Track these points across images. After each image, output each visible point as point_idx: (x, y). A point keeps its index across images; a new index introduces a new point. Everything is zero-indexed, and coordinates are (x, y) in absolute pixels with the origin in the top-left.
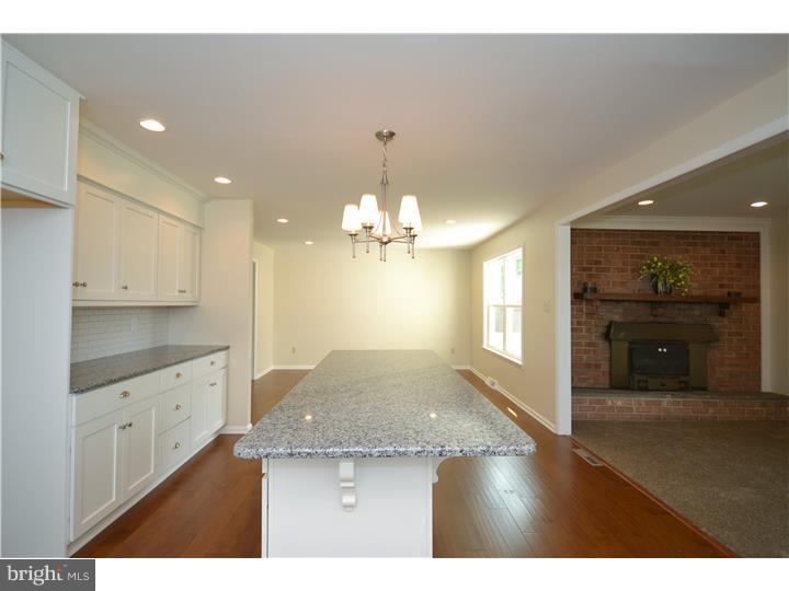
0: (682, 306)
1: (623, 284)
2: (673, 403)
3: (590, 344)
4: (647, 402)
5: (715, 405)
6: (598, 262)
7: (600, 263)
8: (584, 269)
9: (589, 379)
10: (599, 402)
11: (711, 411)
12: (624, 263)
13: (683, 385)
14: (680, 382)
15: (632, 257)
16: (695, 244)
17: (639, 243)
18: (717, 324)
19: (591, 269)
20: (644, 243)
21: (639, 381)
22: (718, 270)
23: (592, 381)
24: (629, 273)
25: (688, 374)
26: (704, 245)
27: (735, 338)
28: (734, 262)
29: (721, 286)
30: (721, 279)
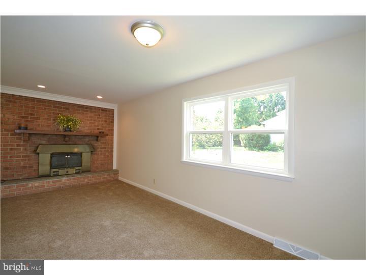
0: (80, 137)
1: (48, 126)
2: (68, 180)
3: (26, 156)
4: (53, 182)
5: (88, 177)
6: (32, 114)
7: (34, 115)
8: (23, 117)
9: (25, 174)
10: (23, 186)
11: (86, 180)
12: (49, 116)
13: (78, 171)
14: (76, 170)
15: (53, 113)
16: (87, 111)
17: (58, 107)
18: (96, 144)
19: (27, 117)
20: (61, 108)
21: (54, 172)
22: (97, 123)
23: (26, 175)
24: (52, 121)
25: (81, 166)
26: (91, 112)
27: (103, 150)
28: (104, 120)
29: (98, 129)
30: (98, 126)
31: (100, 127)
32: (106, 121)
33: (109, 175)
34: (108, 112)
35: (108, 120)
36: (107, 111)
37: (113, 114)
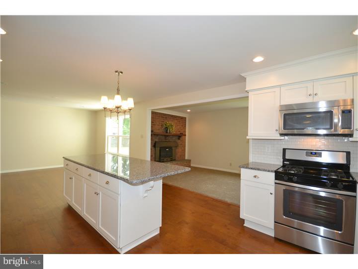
0: (172, 137)
1: (159, 129)
12: (159, 123)
15: (161, 121)
18: (178, 142)
20: (164, 118)
24: (160, 126)
27: (181, 145)
28: (182, 125)
29: (179, 131)
30: (179, 129)
34: (183, 120)
37: (186, 121)
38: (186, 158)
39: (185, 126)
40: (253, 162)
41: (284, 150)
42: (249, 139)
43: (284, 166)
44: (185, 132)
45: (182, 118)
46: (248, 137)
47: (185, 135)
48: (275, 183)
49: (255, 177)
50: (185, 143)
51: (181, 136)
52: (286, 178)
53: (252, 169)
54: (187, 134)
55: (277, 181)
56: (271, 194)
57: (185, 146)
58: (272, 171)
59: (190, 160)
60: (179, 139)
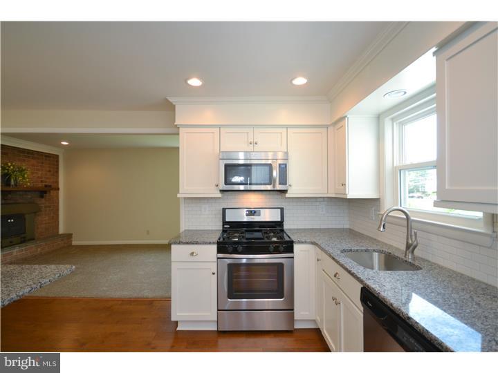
11: (39, 250)
14: (21, 239)
16: (29, 157)
18: (40, 202)
22: (40, 173)
25: (25, 233)
27: (48, 209)
28: (48, 169)
29: (42, 181)
30: (41, 177)
31: (43, 179)
32: (50, 171)
33: (62, 240)
34: (51, 159)
35: (52, 169)
36: (50, 157)
37: (58, 161)
38: (61, 231)
39: (57, 172)
40: (185, 230)
41: (224, 210)
42: (179, 198)
43: (224, 231)
44: (57, 182)
45: (48, 156)
46: (179, 196)
47: (58, 189)
48: (218, 258)
49: (192, 254)
50: (58, 203)
51: (47, 191)
52: (230, 249)
53: (187, 243)
54: (61, 185)
55: (221, 255)
56: (214, 274)
57: (58, 210)
58: (214, 243)
59: (71, 234)
60: (42, 197)
